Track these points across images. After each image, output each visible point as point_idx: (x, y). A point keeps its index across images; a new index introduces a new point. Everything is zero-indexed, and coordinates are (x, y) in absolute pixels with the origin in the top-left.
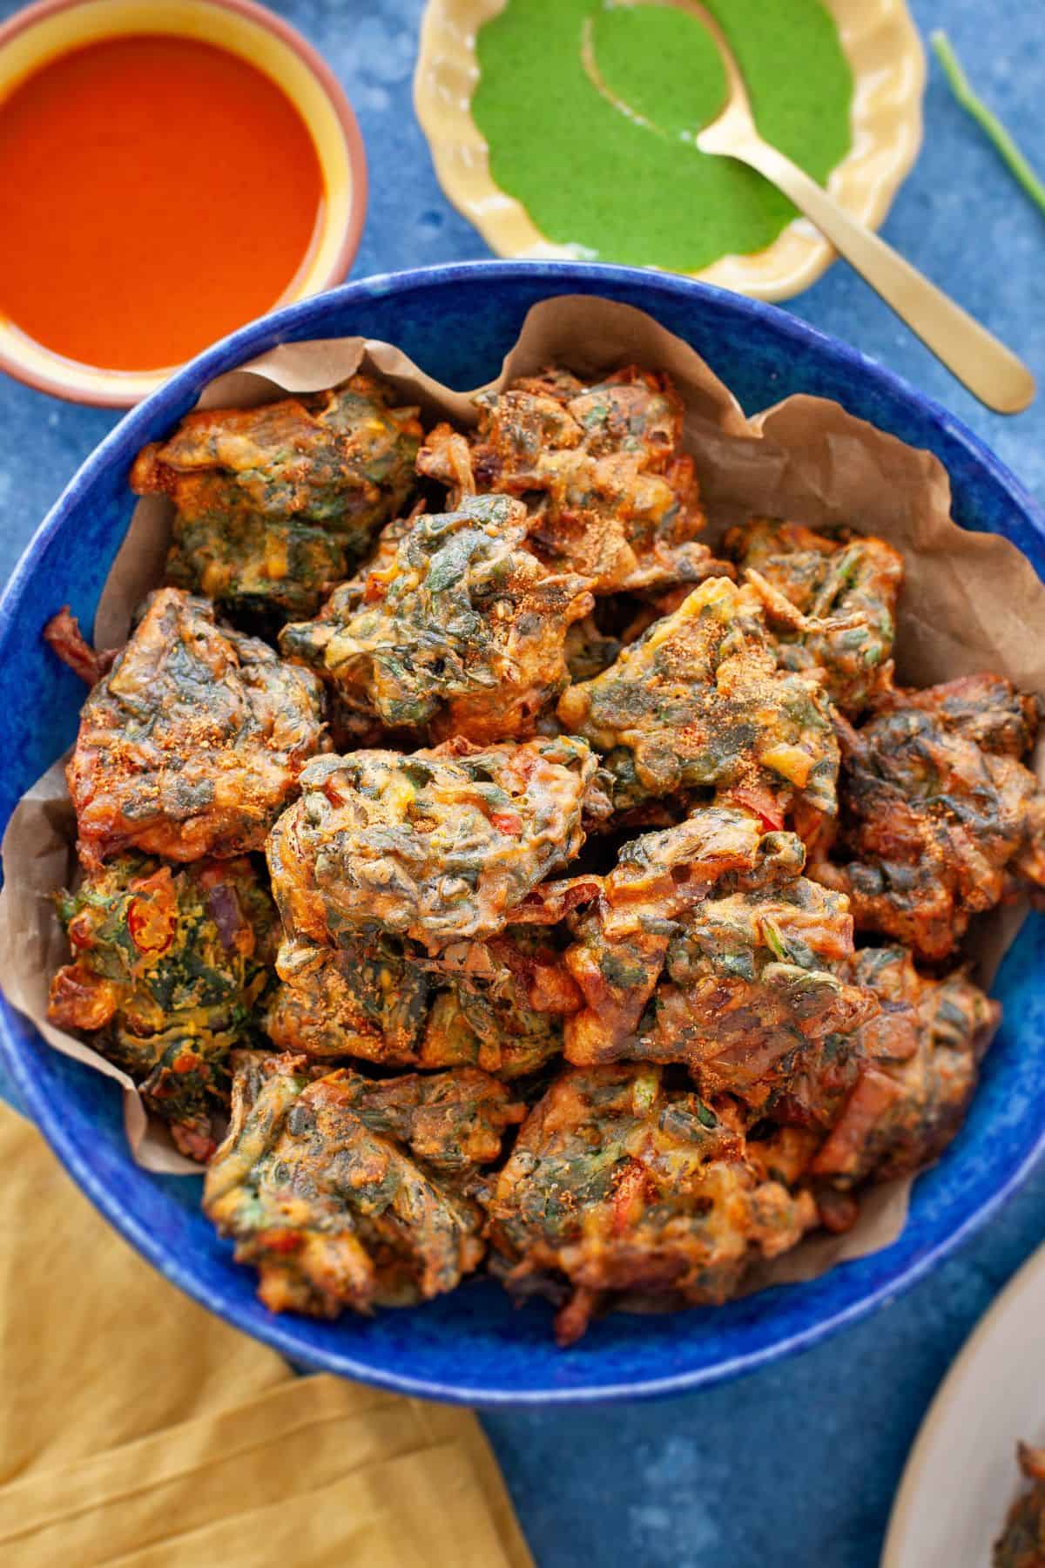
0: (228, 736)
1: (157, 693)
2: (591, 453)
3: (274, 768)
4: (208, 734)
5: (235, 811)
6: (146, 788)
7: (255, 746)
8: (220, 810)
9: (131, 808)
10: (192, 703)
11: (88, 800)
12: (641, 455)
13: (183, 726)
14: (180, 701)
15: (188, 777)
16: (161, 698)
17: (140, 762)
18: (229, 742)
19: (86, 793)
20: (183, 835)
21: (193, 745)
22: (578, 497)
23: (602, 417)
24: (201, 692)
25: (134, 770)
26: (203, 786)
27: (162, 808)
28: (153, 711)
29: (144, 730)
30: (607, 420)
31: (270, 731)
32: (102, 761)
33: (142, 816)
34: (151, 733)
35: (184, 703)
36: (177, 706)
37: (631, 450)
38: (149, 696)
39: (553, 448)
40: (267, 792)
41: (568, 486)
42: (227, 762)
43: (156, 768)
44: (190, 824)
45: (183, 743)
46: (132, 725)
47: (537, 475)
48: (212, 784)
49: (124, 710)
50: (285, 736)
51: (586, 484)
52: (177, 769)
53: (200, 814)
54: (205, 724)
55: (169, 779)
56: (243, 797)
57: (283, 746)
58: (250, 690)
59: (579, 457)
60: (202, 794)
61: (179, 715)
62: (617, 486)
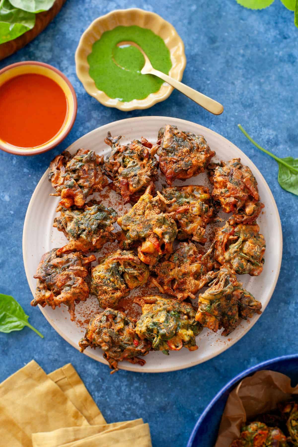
0: (191, 151)
1: (174, 146)
2: (178, 267)
3: (202, 155)
4: (187, 151)
5: (197, 165)
6: (178, 165)
7: (197, 152)
8: (194, 166)
9: (176, 170)
10: (181, 146)
11: (167, 171)
12: (189, 261)
13: (181, 152)
14: (179, 147)
15: (186, 161)
16: (175, 147)
17: (175, 161)
18: (191, 152)
19: (166, 170)
20: (188, 173)
21: (185, 154)
22: (181, 277)
23: (177, 258)
24: (182, 144)
25: (174, 163)
26: (190, 162)
27: (183, 169)
28: (174, 150)
29: (173, 154)
30: (178, 258)
31: (198, 148)
32: (166, 163)
33: (179, 171)
34: (175, 154)
35: (180, 147)
36: (178, 148)
37: (186, 261)
38: (172, 147)
39: (171, 270)
40: (202, 160)
41: (178, 276)
42: (193, 156)
43: (179, 161)
44: (189, 170)
45: (182, 155)
46: (170, 154)
47: (171, 277)
48: (191, 161)
49: (167, 151)
50: (202, 148)
51: (181, 273)
52: (183, 160)
53: (191, 168)
54: (186, 149)
55: (182, 163)
56: (198, 163)
57: (202, 150)
58: (191, 141)
59: (177, 269)
60: (190, 163)
61: (180, 149)
62: (187, 271)
